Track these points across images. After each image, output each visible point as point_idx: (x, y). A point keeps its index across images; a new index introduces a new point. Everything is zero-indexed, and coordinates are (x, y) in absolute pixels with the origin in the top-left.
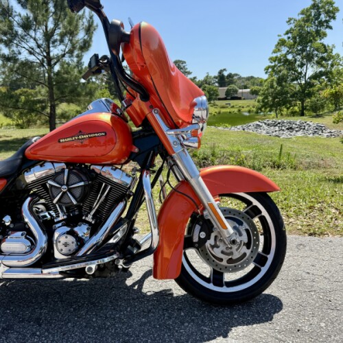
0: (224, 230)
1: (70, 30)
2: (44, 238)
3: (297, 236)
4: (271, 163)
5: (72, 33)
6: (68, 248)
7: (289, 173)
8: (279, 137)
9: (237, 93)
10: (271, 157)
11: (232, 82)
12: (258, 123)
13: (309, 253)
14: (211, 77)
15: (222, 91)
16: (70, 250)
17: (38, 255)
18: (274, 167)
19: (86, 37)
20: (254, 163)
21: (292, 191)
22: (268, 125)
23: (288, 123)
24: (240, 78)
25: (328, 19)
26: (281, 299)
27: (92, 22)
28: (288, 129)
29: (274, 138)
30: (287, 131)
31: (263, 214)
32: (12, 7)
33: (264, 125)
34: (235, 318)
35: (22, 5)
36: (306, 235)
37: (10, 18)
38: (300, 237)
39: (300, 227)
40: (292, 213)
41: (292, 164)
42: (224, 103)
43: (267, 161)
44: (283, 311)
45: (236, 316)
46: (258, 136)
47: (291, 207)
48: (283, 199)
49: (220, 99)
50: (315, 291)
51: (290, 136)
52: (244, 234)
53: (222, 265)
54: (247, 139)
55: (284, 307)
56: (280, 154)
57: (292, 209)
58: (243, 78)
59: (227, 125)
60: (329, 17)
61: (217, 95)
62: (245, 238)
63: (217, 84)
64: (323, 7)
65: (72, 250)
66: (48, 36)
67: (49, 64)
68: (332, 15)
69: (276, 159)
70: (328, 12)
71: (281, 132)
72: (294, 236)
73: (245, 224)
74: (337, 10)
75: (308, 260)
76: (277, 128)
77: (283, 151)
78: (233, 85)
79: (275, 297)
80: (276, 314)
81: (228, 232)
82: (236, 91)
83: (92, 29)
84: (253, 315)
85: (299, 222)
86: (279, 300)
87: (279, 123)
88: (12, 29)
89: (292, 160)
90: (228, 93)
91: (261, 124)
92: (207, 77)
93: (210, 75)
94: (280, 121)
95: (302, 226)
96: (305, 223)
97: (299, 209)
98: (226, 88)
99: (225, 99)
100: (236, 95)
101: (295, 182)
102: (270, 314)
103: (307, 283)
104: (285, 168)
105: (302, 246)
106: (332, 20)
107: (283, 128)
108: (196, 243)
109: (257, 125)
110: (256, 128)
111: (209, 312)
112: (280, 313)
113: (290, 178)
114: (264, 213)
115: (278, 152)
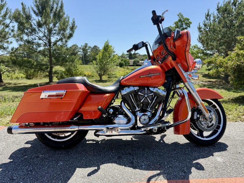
1: (63, 28)
2: (134, 117)
5: (64, 30)
6: (145, 121)
9: (139, 63)
11: (135, 57)
14: (125, 54)
15: (131, 62)
16: (146, 122)
17: (131, 126)
19: (71, 32)
24: (140, 55)
25: (186, 27)
27: (75, 25)
31: (217, 108)
32: (31, 15)
35: (36, 15)
37: (30, 21)
42: (133, 67)
45: (212, 149)
49: (130, 66)
53: (205, 129)
58: (141, 55)
60: (187, 26)
61: (129, 63)
63: (128, 58)
64: (184, 21)
65: (147, 122)
66: (50, 31)
67: (50, 45)
68: (188, 25)
70: (186, 24)
73: (212, 112)
74: (191, 23)
78: (136, 59)
82: (139, 62)
83: (74, 28)
88: (32, 27)
90: (134, 62)
92: (123, 54)
93: (124, 53)
98: (133, 60)
99: (133, 66)
100: (138, 64)
106: (188, 28)
108: (196, 119)
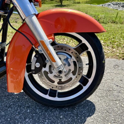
0: (54, 63)
3: (115, 60)
4: (112, 21)
7: (119, 25)
8: (118, 10)
10: (112, 18)
12: (109, 3)
13: (120, 71)
18: (113, 23)
20: (103, 21)
21: (118, 34)
22: (114, 4)
23: (122, 3)
26: (95, 105)
28: (122, 6)
29: (115, 10)
30: (121, 7)
33: (112, 4)
34: (61, 118)
36: (121, 59)
38: (117, 60)
39: (118, 54)
40: (115, 46)
41: (121, 21)
43: (110, 20)
44: (94, 115)
45: (61, 117)
46: (108, 9)
47: (115, 42)
48: (112, 38)
50: (119, 100)
51: (122, 10)
52: (72, 64)
53: (54, 85)
54: (103, 10)
55: (96, 112)
56: (116, 17)
57: (116, 44)
59: (96, 4)
62: (72, 68)
69: (114, 19)
71: (119, 8)
72: (114, 59)
73: (73, 57)
75: (119, 76)
76: (117, 6)
77: (118, 16)
79: (92, 103)
80: (89, 118)
81: (57, 65)
84: (73, 117)
85: (118, 51)
86: (94, 106)
87: (119, 4)
89: (121, 20)
91: (110, 4)
94: (119, 3)
95: (119, 53)
96: (121, 52)
97: (120, 43)
101: (120, 29)
102: (85, 117)
103: (115, 93)
104: (117, 23)
105: (117, 66)
107: (120, 6)
108: (33, 70)
109: (109, 4)
110: (108, 6)
111: (46, 111)
112: (92, 117)
113: (118, 28)
114: (90, 49)
115: (115, 16)
